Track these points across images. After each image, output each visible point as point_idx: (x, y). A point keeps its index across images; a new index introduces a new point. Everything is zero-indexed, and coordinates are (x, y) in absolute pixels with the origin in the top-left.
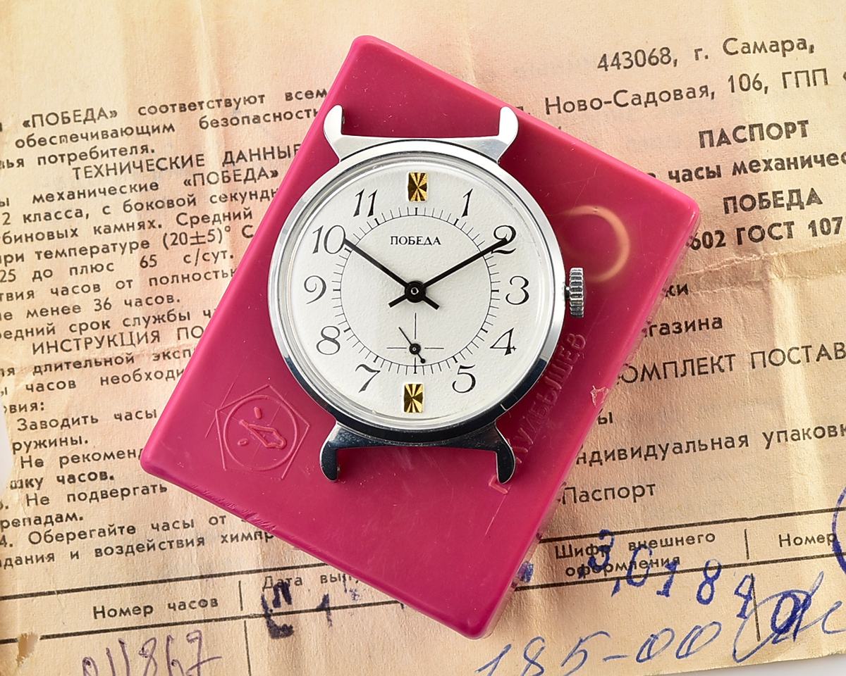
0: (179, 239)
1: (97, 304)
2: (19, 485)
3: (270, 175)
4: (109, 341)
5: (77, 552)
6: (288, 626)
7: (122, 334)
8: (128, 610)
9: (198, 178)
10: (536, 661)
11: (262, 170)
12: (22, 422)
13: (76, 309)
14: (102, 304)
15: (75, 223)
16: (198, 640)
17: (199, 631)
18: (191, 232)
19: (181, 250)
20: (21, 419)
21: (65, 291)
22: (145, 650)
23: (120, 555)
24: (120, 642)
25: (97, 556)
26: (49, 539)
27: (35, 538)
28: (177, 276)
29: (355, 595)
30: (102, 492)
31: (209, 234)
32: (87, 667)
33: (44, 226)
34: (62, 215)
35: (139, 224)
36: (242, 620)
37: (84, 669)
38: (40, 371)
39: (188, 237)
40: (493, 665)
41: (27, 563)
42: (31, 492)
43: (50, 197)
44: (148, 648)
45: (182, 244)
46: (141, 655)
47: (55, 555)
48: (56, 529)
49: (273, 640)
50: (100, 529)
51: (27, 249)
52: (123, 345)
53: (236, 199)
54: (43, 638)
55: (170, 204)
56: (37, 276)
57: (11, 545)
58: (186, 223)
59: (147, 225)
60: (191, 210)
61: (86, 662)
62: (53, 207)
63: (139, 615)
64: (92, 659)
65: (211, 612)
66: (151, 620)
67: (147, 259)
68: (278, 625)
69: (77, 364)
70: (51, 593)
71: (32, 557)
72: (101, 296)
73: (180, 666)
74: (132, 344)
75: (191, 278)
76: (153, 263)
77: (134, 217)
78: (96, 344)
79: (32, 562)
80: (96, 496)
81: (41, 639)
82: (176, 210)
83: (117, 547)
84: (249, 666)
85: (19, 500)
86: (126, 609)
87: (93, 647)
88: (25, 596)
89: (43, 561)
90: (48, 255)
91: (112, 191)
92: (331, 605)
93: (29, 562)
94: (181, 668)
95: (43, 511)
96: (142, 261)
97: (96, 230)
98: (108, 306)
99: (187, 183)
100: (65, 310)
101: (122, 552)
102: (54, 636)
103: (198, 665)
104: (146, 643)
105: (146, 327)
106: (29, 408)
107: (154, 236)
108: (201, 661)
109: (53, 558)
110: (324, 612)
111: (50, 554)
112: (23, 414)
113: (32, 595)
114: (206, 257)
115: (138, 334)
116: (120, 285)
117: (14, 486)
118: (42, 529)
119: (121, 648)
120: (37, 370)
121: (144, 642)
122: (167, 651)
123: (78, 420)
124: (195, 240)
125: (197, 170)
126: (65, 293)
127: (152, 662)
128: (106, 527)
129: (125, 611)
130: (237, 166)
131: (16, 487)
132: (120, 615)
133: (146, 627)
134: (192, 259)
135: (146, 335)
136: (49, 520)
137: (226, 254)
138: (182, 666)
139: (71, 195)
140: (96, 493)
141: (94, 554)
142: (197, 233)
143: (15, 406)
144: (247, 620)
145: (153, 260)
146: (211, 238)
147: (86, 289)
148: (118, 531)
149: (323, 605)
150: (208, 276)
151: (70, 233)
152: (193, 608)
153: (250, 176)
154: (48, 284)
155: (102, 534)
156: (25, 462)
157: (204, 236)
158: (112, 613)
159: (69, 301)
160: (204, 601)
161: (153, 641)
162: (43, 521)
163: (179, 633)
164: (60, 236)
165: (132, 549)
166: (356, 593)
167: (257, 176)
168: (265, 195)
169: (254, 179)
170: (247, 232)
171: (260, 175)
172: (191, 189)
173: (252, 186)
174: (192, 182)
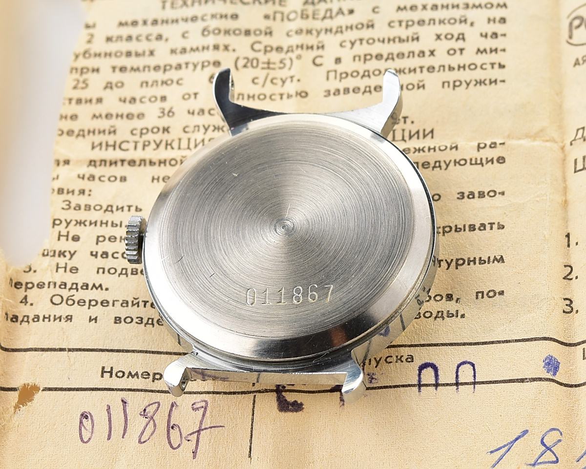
0: (250, 63)
1: (161, 112)
2: (52, 254)
3: (346, 12)
4: (167, 145)
5: (96, 317)
6: (299, 402)
7: (180, 140)
8: (137, 374)
9: (278, 16)
10: (552, 449)
11: (340, 9)
12: (67, 203)
13: (141, 116)
14: (166, 112)
15: (155, 45)
16: (203, 409)
17: (206, 401)
18: (263, 58)
19: (251, 73)
20: (66, 201)
21: (133, 100)
22: (147, 411)
23: (139, 325)
24: (122, 401)
25: (115, 323)
26: (70, 302)
27: (57, 300)
28: (243, 94)
29: (373, 378)
30: (132, 269)
31: (281, 62)
32: (84, 420)
33: (124, 46)
34: (143, 38)
35: (214, 46)
36: (252, 395)
37: (81, 422)
38: (95, 166)
39: (260, 63)
40: (506, 448)
41: (44, 321)
42: (62, 261)
43: (135, 23)
44: (151, 410)
45: (252, 66)
46: (141, 415)
47: (73, 317)
48: (79, 295)
49: (281, 413)
50: (123, 301)
51: (105, 64)
52: (179, 148)
53: (311, 34)
54: (45, 389)
55: (248, 33)
56: (109, 86)
57: (32, 304)
58: (260, 51)
59: (222, 47)
60: (266, 40)
61: (84, 416)
62: (133, 31)
63: (147, 380)
64: (90, 414)
65: (220, 386)
66: (158, 385)
68: (288, 400)
69: (132, 163)
70: (61, 350)
71: (50, 316)
72: (166, 106)
73: (180, 430)
74: (189, 148)
75: (256, 98)
77: (211, 40)
78: (153, 146)
79: (49, 321)
80: (126, 272)
81: (43, 390)
82: (252, 38)
83: (137, 318)
84: (252, 435)
85: (49, 266)
86: (135, 372)
87: (94, 403)
88: (36, 350)
89: (60, 321)
90: (123, 69)
91: (194, 19)
93: (46, 320)
94: (180, 432)
95: (70, 279)
96: (212, 77)
97: (173, 51)
98: (171, 114)
99: (267, 17)
100: (130, 116)
101: (142, 323)
102: (56, 389)
103: (199, 431)
104: (149, 405)
105: (205, 133)
106: (77, 192)
107: (227, 59)
108: (203, 428)
109: (71, 319)
110: (338, 393)
111: (69, 316)
112: (69, 197)
113: (43, 350)
114: (274, 81)
115: (196, 140)
116: (186, 97)
117: (46, 253)
118: (65, 293)
119: (122, 407)
120: (92, 163)
121: (147, 404)
122: (169, 416)
123: (122, 208)
124: (266, 66)
125: (277, 8)
126: (132, 102)
127: (152, 422)
128: (130, 300)
129: (133, 374)
130: (317, 7)
131: (47, 255)
132: (128, 377)
133: (152, 391)
134: (260, 81)
135: (203, 141)
136: (75, 287)
137: (294, 78)
138: (182, 430)
139: (155, 22)
140: (126, 269)
141: (113, 320)
142: (269, 60)
143: (63, 189)
144: (257, 395)
146: (282, 65)
147: (153, 99)
148: (142, 304)
149: (337, 386)
150: (273, 97)
151: (147, 53)
153: (328, 14)
154: (118, 92)
155: (124, 305)
156: (62, 236)
157: (275, 63)
158: (120, 374)
159: (135, 109)
161: (157, 404)
162: (69, 286)
163: (185, 401)
164: (137, 55)
165: (152, 321)
166: (374, 377)
167: (334, 14)
168: (340, 30)
169: (331, 17)
170: (318, 61)
171: (338, 14)
172: (269, 23)
173: (328, 23)
174: (272, 17)
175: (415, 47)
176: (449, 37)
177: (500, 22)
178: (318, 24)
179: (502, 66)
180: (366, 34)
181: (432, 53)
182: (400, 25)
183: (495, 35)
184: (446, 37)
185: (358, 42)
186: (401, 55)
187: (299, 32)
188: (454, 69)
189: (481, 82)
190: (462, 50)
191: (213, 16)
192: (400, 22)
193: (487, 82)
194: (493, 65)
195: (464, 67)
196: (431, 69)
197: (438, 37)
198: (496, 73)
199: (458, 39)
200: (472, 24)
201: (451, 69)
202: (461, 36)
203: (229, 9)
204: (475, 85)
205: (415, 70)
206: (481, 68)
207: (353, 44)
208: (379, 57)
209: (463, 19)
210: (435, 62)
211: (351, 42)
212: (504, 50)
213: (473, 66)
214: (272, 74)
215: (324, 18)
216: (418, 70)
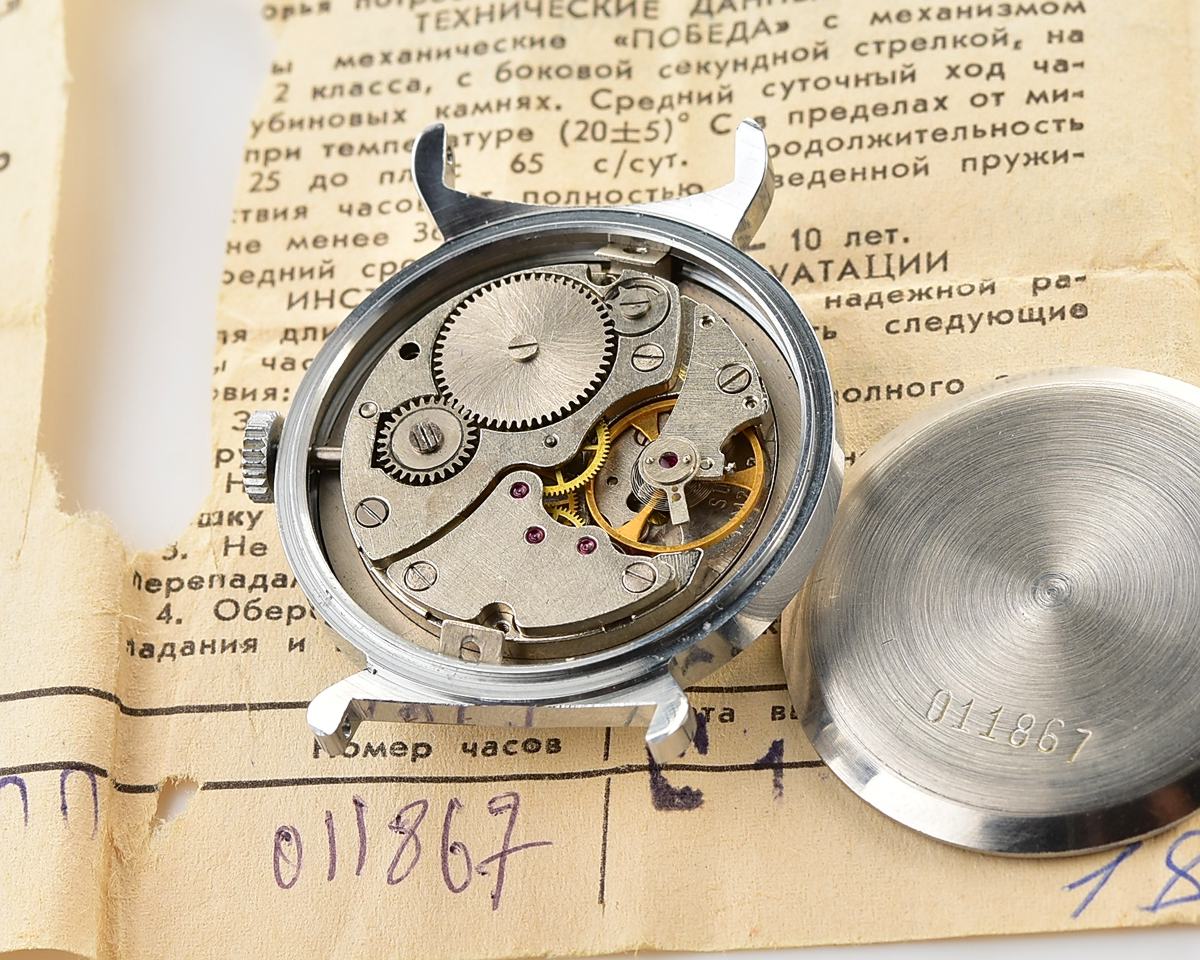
0: (590, 131)
1: (420, 231)
2: (215, 519)
3: (774, 28)
5: (303, 640)
6: (694, 790)
8: (382, 748)
9: (643, 38)
10: (1190, 873)
11: (762, 22)
12: (244, 416)
13: (381, 239)
14: (429, 230)
15: (406, 100)
16: (510, 810)
17: (515, 795)
18: (614, 121)
19: (592, 150)
20: (241, 412)
21: (366, 209)
22: (402, 819)
24: (355, 802)
25: (340, 650)
26: (252, 613)
27: (227, 610)
28: (577, 194)
31: (649, 128)
32: (284, 844)
33: (347, 105)
34: (383, 88)
35: (520, 100)
36: (604, 778)
37: (277, 848)
38: (295, 340)
39: (609, 130)
40: (1100, 877)
41: (202, 652)
42: (235, 533)
43: (366, 60)
44: (409, 817)
45: (595, 139)
46: (391, 827)
47: (258, 642)
48: (269, 598)
49: (659, 812)
51: (310, 141)
53: (707, 71)
54: (208, 786)
55: (584, 72)
56: (319, 183)
57: (179, 621)
58: (608, 107)
59: (534, 103)
60: (620, 86)
61: (283, 835)
62: (364, 75)
63: (402, 758)
64: (294, 830)
65: (543, 762)
66: (423, 768)
67: (526, 159)
68: (674, 786)
70: (237, 707)
71: (214, 642)
73: (466, 854)
75: (603, 198)
76: (535, 167)
77: (513, 89)
79: (213, 652)
81: (204, 788)
82: (594, 83)
84: (604, 859)
85: (210, 544)
86: (378, 745)
87: (301, 809)
88: (189, 709)
89: (234, 651)
90: (345, 150)
91: (480, 49)
92: (785, 760)
93: (208, 651)
94: (467, 858)
95: (250, 567)
96: (516, 161)
97: (441, 115)
99: (620, 41)
100: (359, 240)
102: (229, 785)
103: (502, 855)
104: (407, 808)
106: (261, 395)
107: (545, 125)
108: (510, 847)
109: (254, 647)
110: (771, 772)
111: (250, 640)
112: (247, 405)
113: (202, 709)
114: (638, 165)
117: (205, 521)
118: (243, 596)
119: (355, 813)
120: (289, 335)
121: (403, 806)
122: (446, 826)
124: (620, 136)
125: (641, 22)
126: (364, 212)
127: (412, 841)
129: (375, 748)
130: (718, 18)
131: (208, 524)
132: (365, 755)
133: (412, 780)
136: (262, 580)
137: (675, 159)
138: (470, 853)
139: (406, 57)
141: (335, 645)
142: (626, 124)
143: (234, 390)
144: (614, 777)
145: (537, 162)
146: (652, 134)
147: (403, 206)
149: (769, 757)
150: (635, 197)
151: (392, 117)
152: (511, 754)
153: (739, 34)
154: (337, 197)
156: (235, 482)
157: (637, 131)
158: (350, 751)
159: (369, 225)
160: (536, 741)
161: (421, 805)
162: (249, 582)
163: (475, 797)
164: (372, 120)
167: (750, 33)
168: (761, 63)
169: (745, 38)
170: (721, 124)
171: (757, 31)
172: (626, 52)
173: (739, 50)
174: (630, 41)
175: (909, 92)
176: (973, 71)
177: (1071, 39)
178: (721, 53)
179: (1076, 126)
180: (813, 69)
181: (941, 103)
182: (879, 50)
183: (1062, 66)
184: (967, 71)
185: (798, 86)
186: (881, 109)
187: (683, 68)
188: (984, 133)
189: (1037, 159)
190: (998, 96)
191: (517, 42)
192: (878, 44)
193: (1049, 157)
194: (1059, 123)
195: (1003, 129)
196: (939, 135)
197: (953, 71)
198: (1067, 140)
199: (991, 74)
200: (1017, 45)
201: (978, 133)
202: (996, 70)
203: (546, 27)
204: (1026, 164)
205: (908, 137)
206: (1038, 130)
207: (787, 90)
208: (838, 113)
209: (1000, 35)
210: (946, 120)
211: (783, 84)
212: (1081, 94)
213: (1020, 128)
214: (633, 151)
215: (731, 40)
216: (915, 137)
